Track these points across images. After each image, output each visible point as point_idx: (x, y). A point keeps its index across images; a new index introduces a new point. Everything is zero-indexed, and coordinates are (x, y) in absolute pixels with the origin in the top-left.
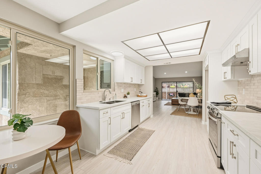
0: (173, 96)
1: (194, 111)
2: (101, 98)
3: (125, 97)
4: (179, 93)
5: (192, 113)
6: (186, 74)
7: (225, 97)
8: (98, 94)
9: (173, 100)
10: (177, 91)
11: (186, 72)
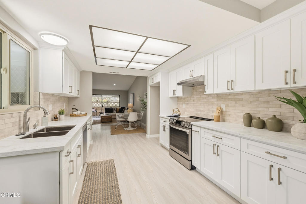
0: (95, 111)
1: (132, 127)
2: (17, 127)
3: (55, 118)
4: (106, 109)
5: (130, 128)
6: (114, 86)
7: (173, 111)
8: (12, 117)
9: (102, 117)
10: (102, 106)
11: (115, 85)
